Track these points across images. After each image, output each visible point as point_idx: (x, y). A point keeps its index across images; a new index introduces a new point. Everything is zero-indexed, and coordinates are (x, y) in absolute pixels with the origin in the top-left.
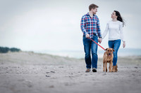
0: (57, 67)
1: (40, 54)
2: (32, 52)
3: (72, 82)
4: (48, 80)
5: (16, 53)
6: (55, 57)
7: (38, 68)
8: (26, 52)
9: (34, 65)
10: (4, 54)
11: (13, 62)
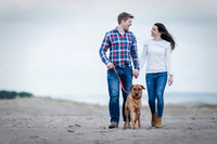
0: (84, 118)
1: (61, 101)
2: (49, 98)
3: (105, 139)
4: (71, 136)
5: (26, 99)
6: (82, 105)
7: (58, 120)
8: (40, 98)
9: (53, 115)
10: (10, 101)
11: (22, 112)
